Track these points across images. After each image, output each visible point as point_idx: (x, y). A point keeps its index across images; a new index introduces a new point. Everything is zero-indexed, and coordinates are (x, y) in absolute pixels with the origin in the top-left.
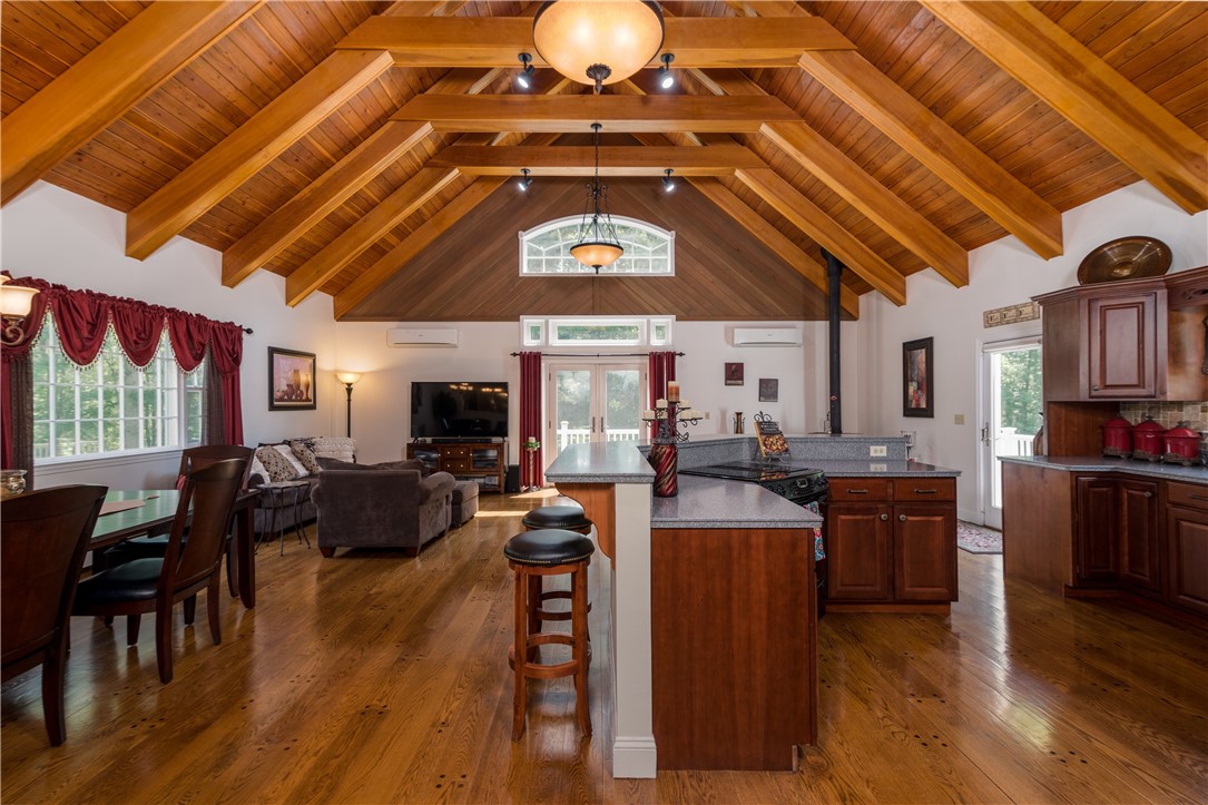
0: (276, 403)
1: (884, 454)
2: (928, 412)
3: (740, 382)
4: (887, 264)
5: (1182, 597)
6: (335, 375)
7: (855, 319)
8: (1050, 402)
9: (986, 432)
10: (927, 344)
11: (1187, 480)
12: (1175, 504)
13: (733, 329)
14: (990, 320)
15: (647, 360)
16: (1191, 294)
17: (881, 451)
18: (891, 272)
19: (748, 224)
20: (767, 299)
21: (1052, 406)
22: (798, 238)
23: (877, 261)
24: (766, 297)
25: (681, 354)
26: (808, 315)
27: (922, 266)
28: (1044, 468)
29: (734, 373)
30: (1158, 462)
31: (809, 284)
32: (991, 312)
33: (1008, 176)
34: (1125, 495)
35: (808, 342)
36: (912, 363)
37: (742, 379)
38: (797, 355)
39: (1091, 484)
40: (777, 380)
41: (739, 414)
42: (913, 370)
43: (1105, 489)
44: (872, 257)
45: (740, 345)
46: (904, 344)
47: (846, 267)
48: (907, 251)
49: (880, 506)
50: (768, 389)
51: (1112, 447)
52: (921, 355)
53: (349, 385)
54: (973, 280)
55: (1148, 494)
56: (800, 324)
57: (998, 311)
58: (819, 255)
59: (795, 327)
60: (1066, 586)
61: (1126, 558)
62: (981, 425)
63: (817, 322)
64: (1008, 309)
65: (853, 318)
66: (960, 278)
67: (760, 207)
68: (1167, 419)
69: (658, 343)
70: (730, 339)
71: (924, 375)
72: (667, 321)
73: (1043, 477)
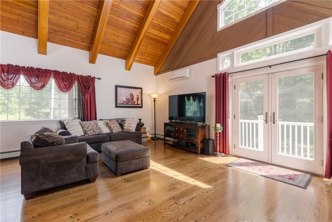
0: (118, 105)
6: (149, 95)
53: (155, 99)
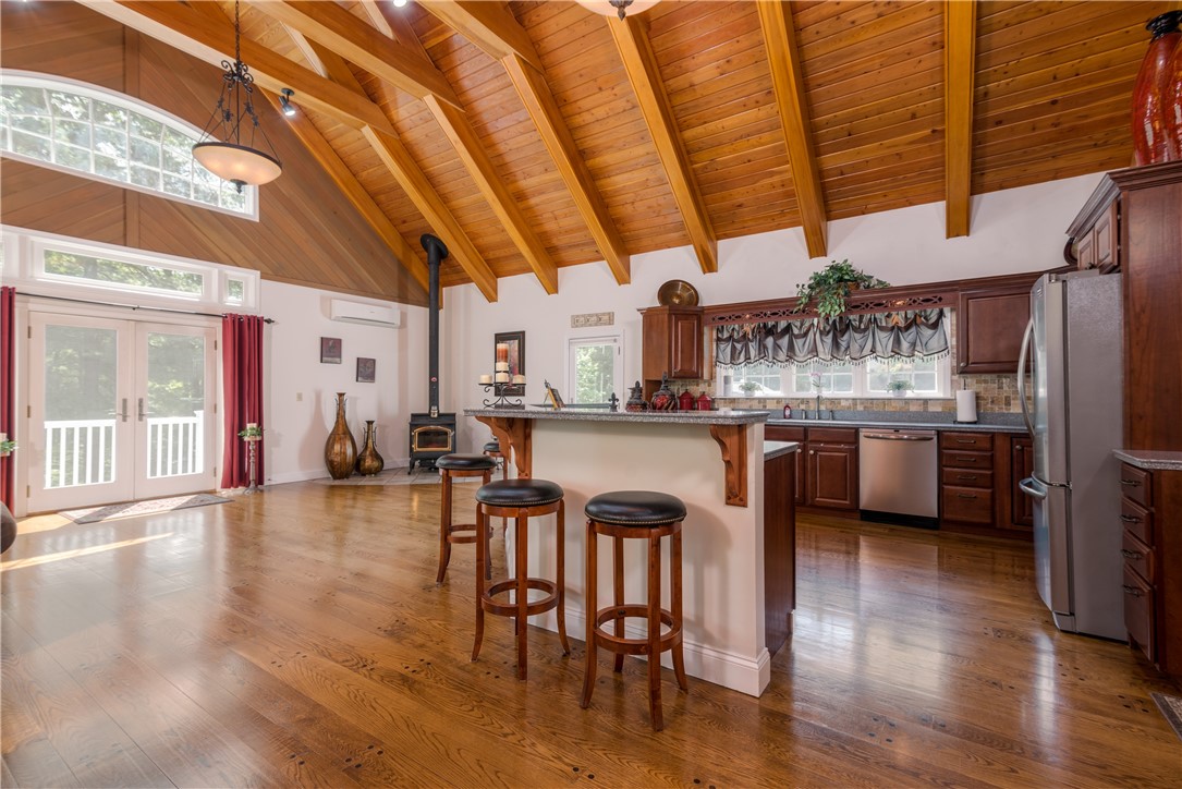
2: (519, 391)
3: (338, 360)
4: (485, 264)
10: (519, 336)
13: (331, 300)
14: (577, 322)
15: (218, 325)
16: (716, 319)
18: (488, 271)
19: (348, 189)
20: (365, 274)
23: (480, 260)
24: (363, 272)
25: (269, 321)
26: (403, 297)
27: (526, 270)
29: (330, 349)
31: (402, 267)
32: (577, 316)
37: (340, 357)
38: (395, 336)
40: (374, 361)
41: (341, 395)
44: (477, 255)
45: (338, 319)
46: (496, 334)
50: (366, 370)
54: (562, 290)
56: (395, 305)
57: (583, 316)
59: (389, 307)
63: (409, 306)
66: (552, 287)
69: (235, 303)
70: (327, 311)
71: (517, 361)
72: (250, 277)
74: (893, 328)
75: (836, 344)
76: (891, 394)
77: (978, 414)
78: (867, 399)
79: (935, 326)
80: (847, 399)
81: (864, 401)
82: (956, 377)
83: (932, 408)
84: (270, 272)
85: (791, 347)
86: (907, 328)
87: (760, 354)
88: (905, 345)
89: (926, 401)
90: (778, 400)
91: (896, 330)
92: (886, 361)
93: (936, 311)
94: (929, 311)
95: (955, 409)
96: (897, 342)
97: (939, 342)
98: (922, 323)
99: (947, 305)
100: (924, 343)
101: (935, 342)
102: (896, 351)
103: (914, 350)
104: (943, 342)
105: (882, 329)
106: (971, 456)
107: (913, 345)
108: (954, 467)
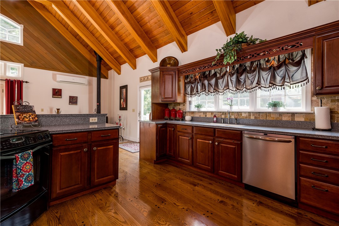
1: (96, 121)
2: (125, 109)
3: (60, 97)
4: (114, 60)
5: (179, 158)
7: (107, 78)
8: (153, 103)
9: (140, 114)
10: (126, 87)
11: (181, 124)
12: (179, 131)
13: (56, 74)
14: (141, 80)
16: (182, 72)
17: (95, 120)
18: (116, 62)
19: (64, 34)
20: (73, 66)
21: (153, 104)
22: (86, 46)
23: (112, 58)
24: (73, 65)
25: (27, 82)
26: (90, 74)
27: (125, 62)
28: (150, 123)
29: (57, 93)
30: (175, 120)
31: (90, 64)
32: (141, 78)
33: (144, 33)
34: (168, 130)
35: (90, 84)
36: (122, 93)
38: (86, 88)
39: (161, 127)
40: (77, 97)
41: (58, 109)
42: (122, 95)
43: (164, 129)
44: (110, 56)
45: (59, 82)
46: (120, 87)
47: (103, 59)
48: (120, 56)
49: (84, 145)
50: (73, 100)
51: (166, 116)
52: (124, 90)
54: (137, 67)
55: (173, 129)
56: (87, 77)
57: (143, 77)
58: (94, 53)
60: (154, 160)
61: (168, 149)
62: (138, 112)
63: (93, 77)
64: (145, 77)
65: (106, 78)
66: (134, 67)
67: (69, 28)
68: (177, 108)
70: (54, 78)
73: (150, 126)
74: (270, 68)
75: (238, 81)
76: (270, 110)
77: (332, 124)
78: (256, 113)
79: (298, 64)
80: (245, 113)
81: (254, 113)
82: (315, 98)
83: (297, 119)
84: (29, 64)
85: (217, 84)
86: (279, 67)
87: (202, 89)
88: (278, 79)
89: (293, 114)
90: (212, 113)
91: (273, 70)
92: (267, 89)
93: (300, 54)
94: (295, 54)
95: (314, 120)
96: (273, 77)
97: (302, 74)
98: (290, 63)
99: (307, 47)
100: (290, 76)
101: (298, 75)
102: (273, 83)
103: (284, 82)
104: (304, 75)
105: (264, 70)
106: (323, 158)
107: (284, 78)
108: (308, 164)
